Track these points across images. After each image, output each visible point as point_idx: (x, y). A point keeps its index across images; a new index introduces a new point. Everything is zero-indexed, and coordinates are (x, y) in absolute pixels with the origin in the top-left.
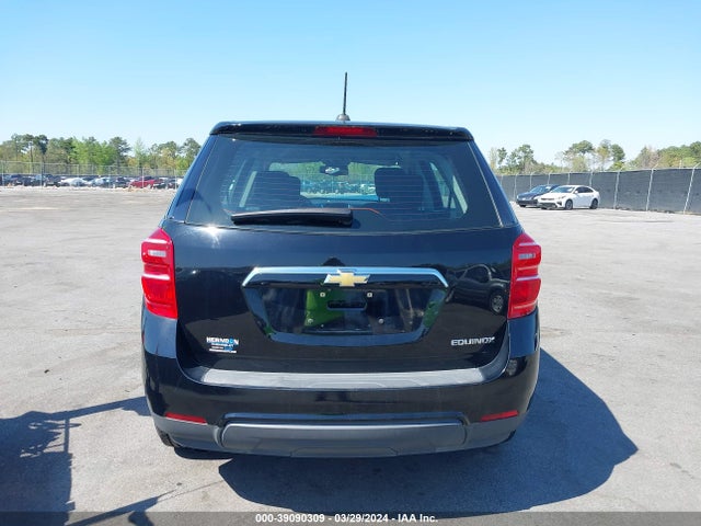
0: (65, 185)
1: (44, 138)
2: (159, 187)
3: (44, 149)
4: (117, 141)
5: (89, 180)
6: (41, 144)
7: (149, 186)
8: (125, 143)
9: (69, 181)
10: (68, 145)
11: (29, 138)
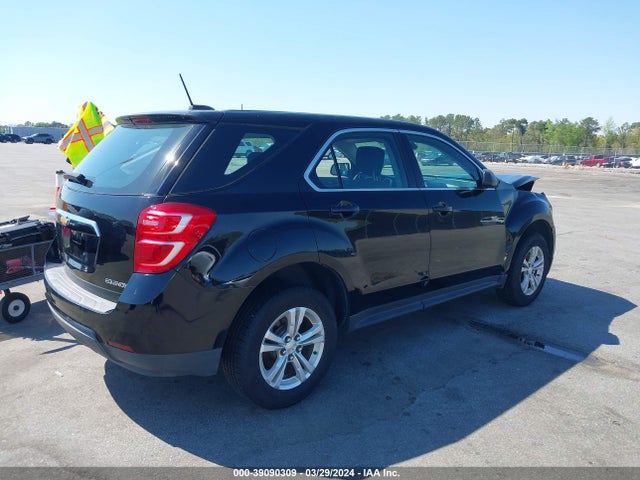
0: (524, 161)
1: (525, 121)
2: (608, 166)
3: (523, 130)
4: (589, 121)
5: (545, 157)
6: (521, 125)
7: (598, 165)
8: (597, 123)
9: (528, 158)
10: (542, 127)
11: (513, 122)
